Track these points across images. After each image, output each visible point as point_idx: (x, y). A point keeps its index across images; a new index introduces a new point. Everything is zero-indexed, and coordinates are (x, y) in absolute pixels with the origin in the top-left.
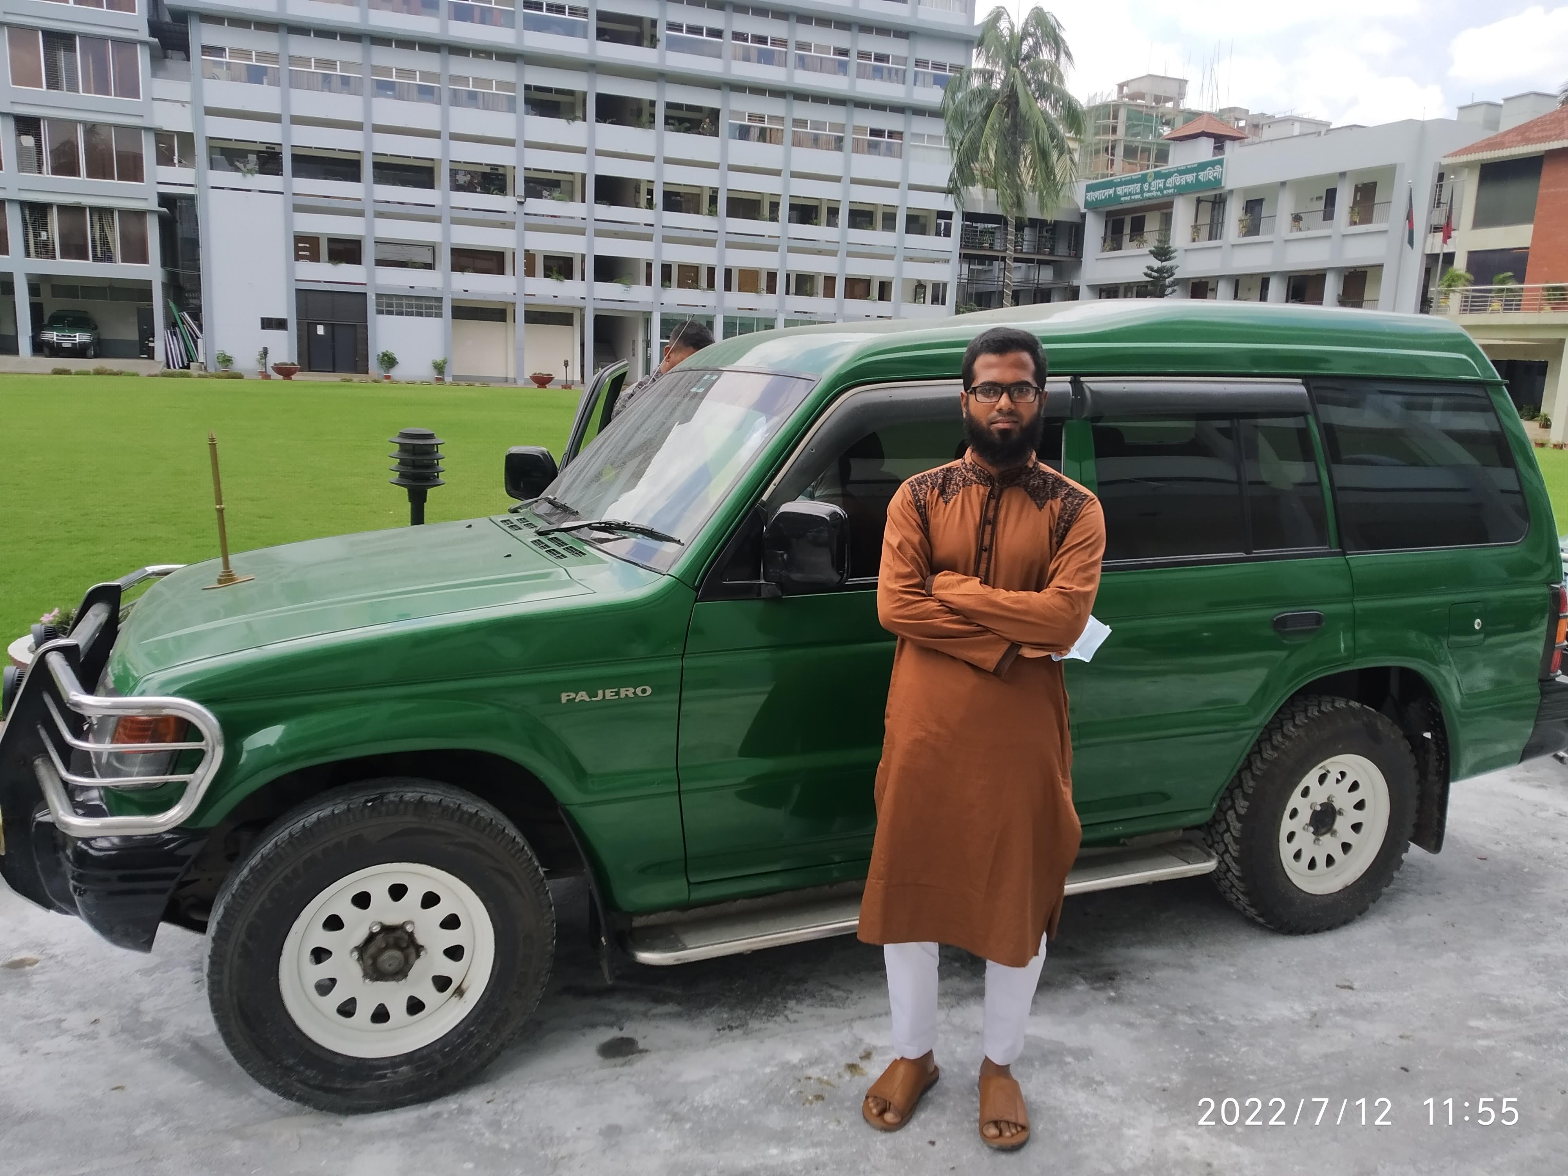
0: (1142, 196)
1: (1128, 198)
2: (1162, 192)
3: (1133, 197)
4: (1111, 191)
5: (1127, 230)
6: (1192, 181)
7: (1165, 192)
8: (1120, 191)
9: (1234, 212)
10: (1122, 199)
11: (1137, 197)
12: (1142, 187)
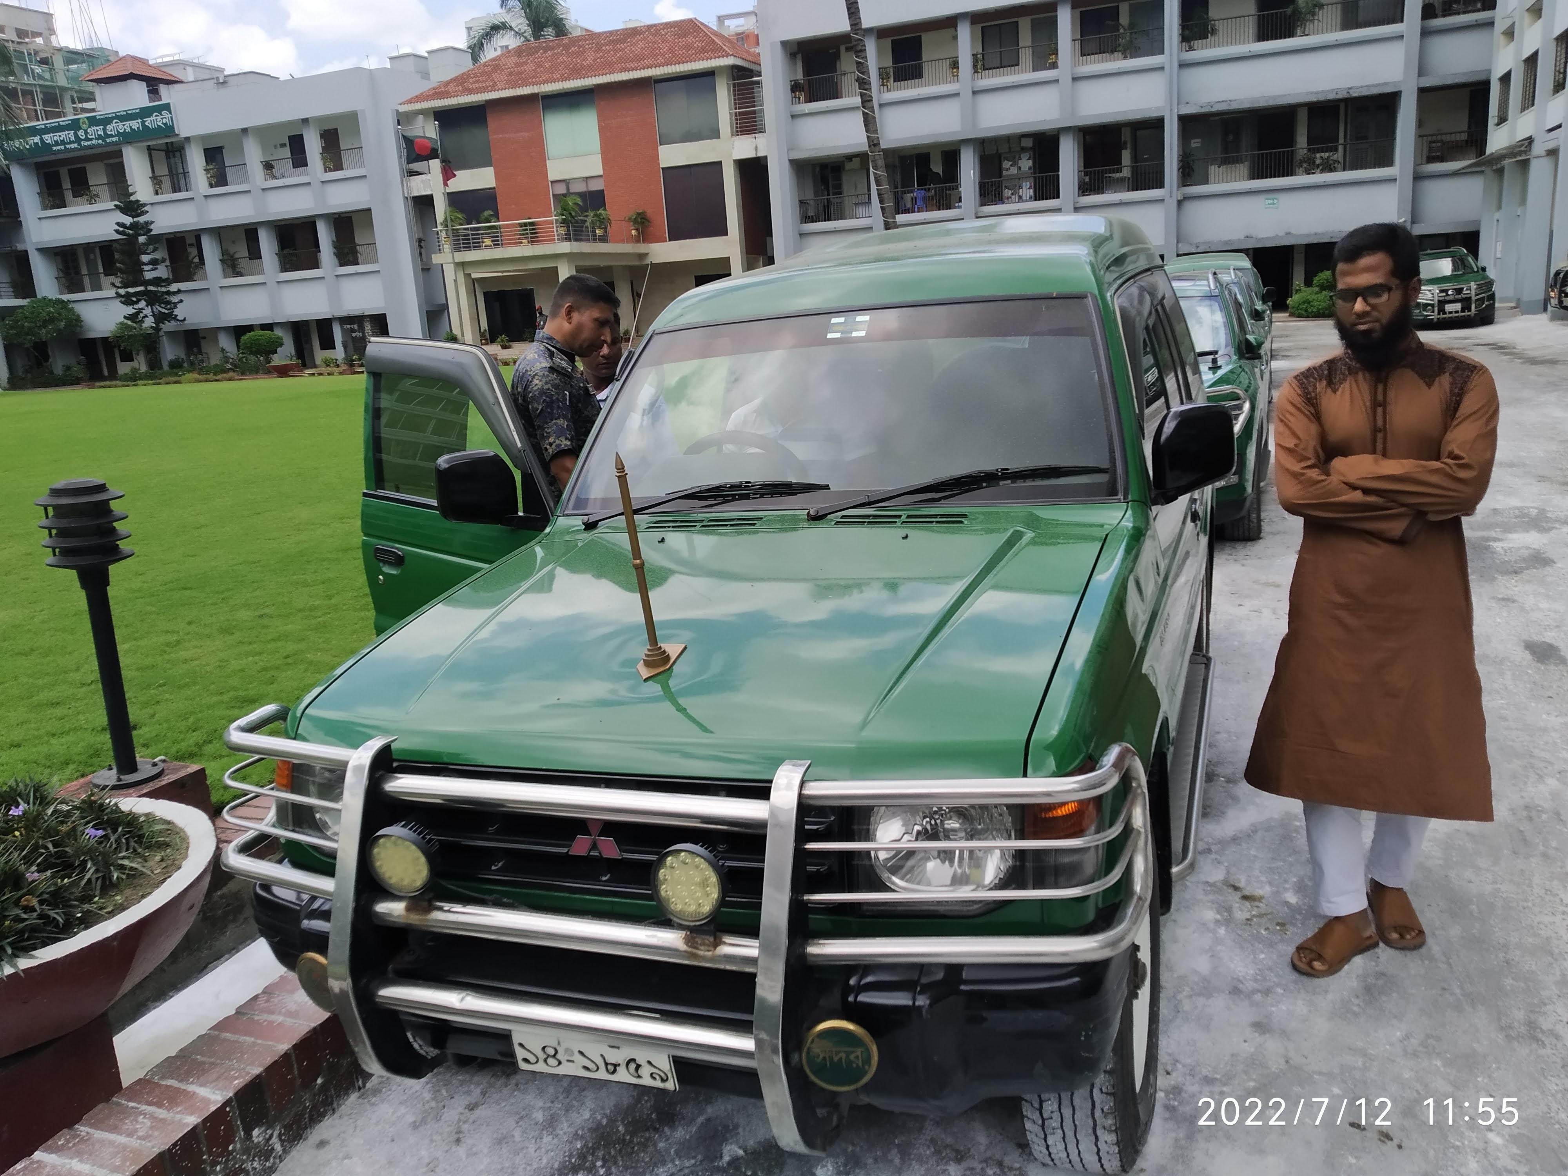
0: (80, 144)
1: (62, 147)
2: (104, 141)
3: (68, 146)
4: (37, 139)
5: (67, 184)
6: (138, 128)
7: (108, 140)
8: (48, 138)
9: (196, 161)
10: (54, 148)
11: (72, 146)
12: (76, 135)
